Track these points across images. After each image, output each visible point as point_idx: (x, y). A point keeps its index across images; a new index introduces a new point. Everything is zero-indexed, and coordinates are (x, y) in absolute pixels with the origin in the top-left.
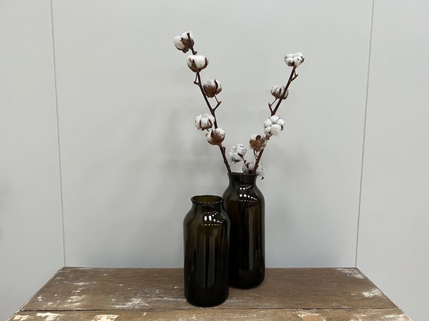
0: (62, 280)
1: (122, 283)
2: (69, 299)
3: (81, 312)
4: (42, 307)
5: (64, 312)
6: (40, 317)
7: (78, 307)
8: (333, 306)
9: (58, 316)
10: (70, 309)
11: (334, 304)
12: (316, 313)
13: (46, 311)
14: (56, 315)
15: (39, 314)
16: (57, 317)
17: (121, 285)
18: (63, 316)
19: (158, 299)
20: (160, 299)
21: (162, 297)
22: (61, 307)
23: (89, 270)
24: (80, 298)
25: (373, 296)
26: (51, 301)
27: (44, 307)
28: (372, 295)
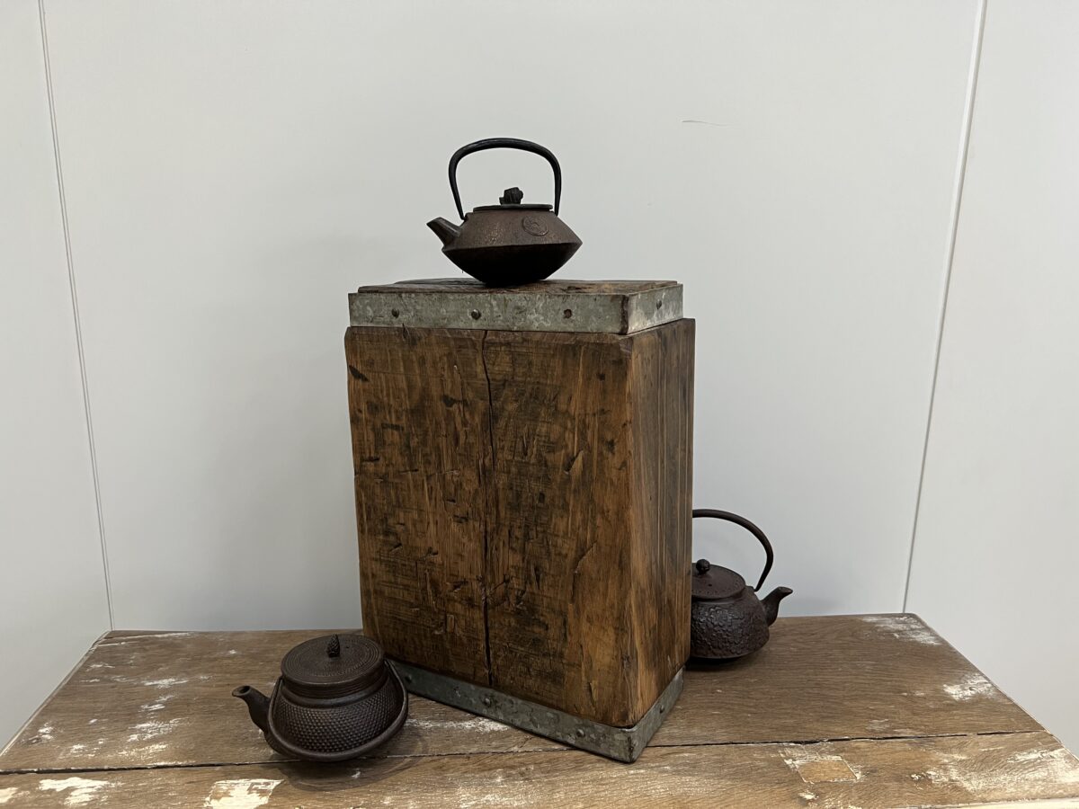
0: (108, 671)
2: (133, 731)
3: (171, 773)
4: (53, 759)
5: (120, 775)
6: (51, 791)
7: (161, 755)
8: (873, 731)
9: (105, 788)
10: (139, 765)
11: (877, 725)
12: (831, 753)
13: (67, 772)
14: (99, 784)
15: (47, 784)
16: (100, 792)
18: (118, 788)
22: (109, 759)
23: (185, 640)
24: (164, 728)
25: (974, 696)
26: (81, 741)
27: (60, 760)
28: (969, 693)
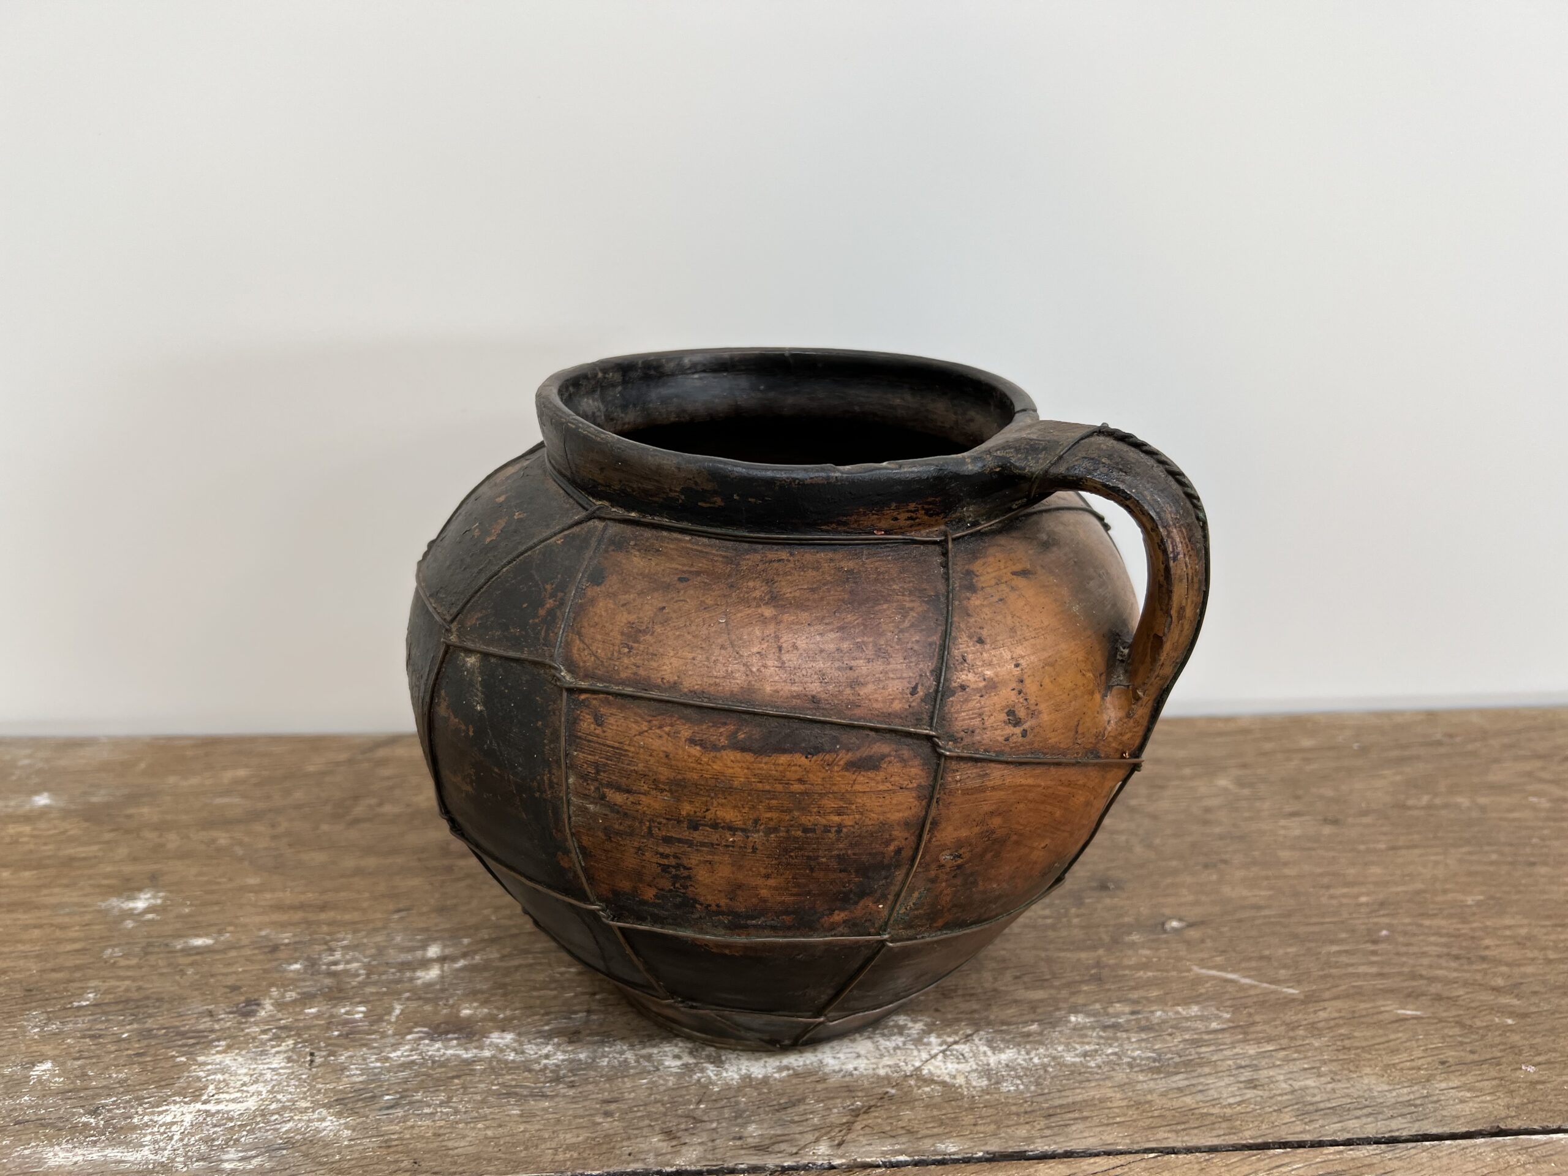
1: (153, 881)
17: (140, 904)
19: (436, 1049)
20: (451, 1050)
21: (468, 1031)
